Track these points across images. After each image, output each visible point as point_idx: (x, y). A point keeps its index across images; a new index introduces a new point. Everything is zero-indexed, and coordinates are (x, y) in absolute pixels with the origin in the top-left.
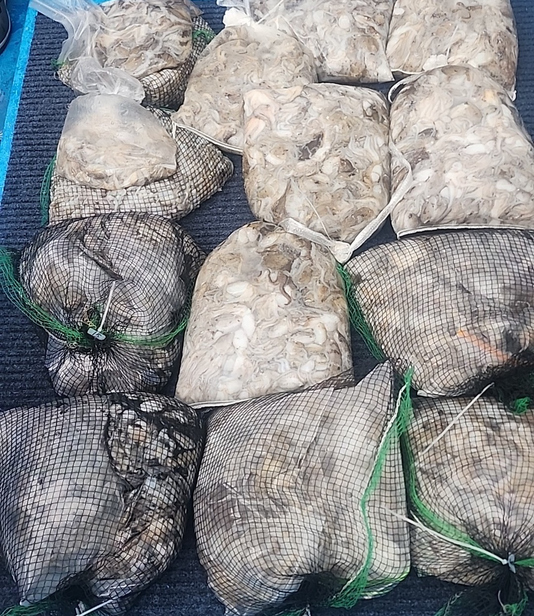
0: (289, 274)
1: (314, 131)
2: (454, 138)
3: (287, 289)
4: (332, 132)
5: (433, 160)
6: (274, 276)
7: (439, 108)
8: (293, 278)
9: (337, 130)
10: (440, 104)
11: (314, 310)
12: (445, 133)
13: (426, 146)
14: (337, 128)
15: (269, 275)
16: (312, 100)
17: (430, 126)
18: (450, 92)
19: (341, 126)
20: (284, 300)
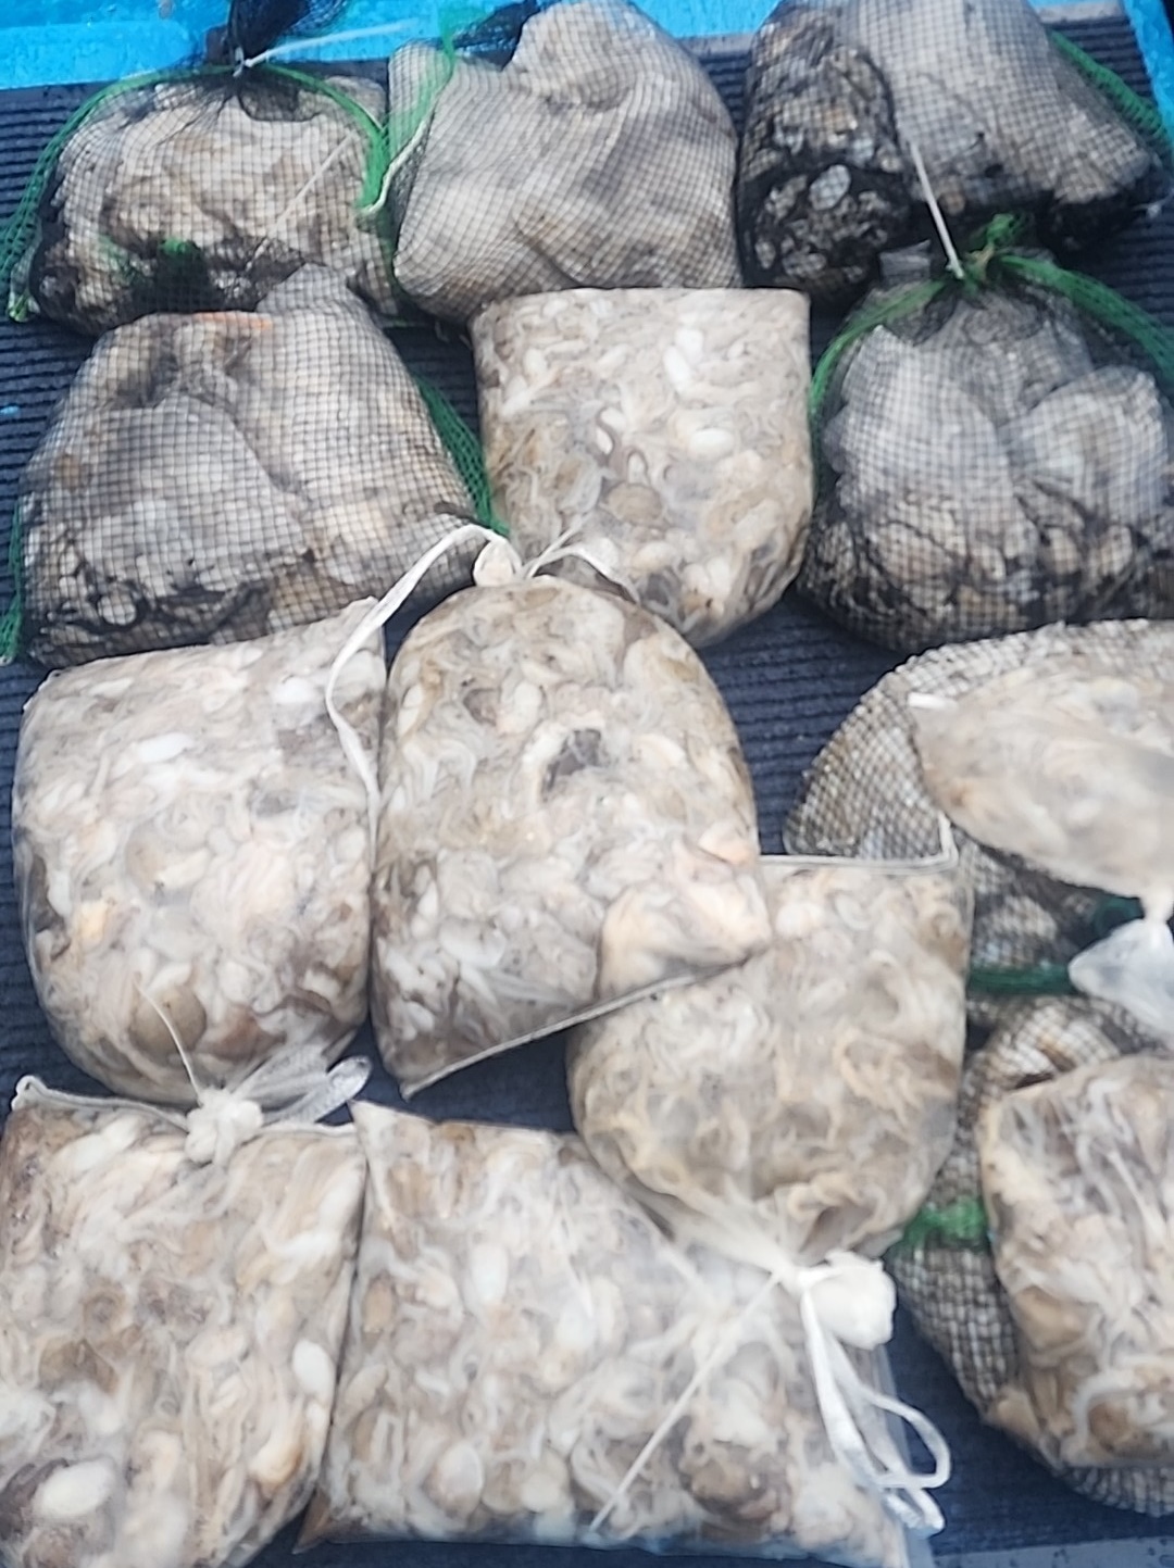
0: (605, 472)
1: (565, 804)
2: (209, 780)
3: (605, 445)
4: (518, 799)
5: (268, 725)
6: (635, 465)
7: (233, 877)
8: (594, 465)
9: (505, 805)
10: (229, 888)
11: (548, 406)
12: (229, 797)
13: (278, 768)
14: (504, 812)
15: (647, 468)
16: (573, 891)
17: (265, 825)
18: (195, 923)
19: (495, 815)
20: (610, 418)
